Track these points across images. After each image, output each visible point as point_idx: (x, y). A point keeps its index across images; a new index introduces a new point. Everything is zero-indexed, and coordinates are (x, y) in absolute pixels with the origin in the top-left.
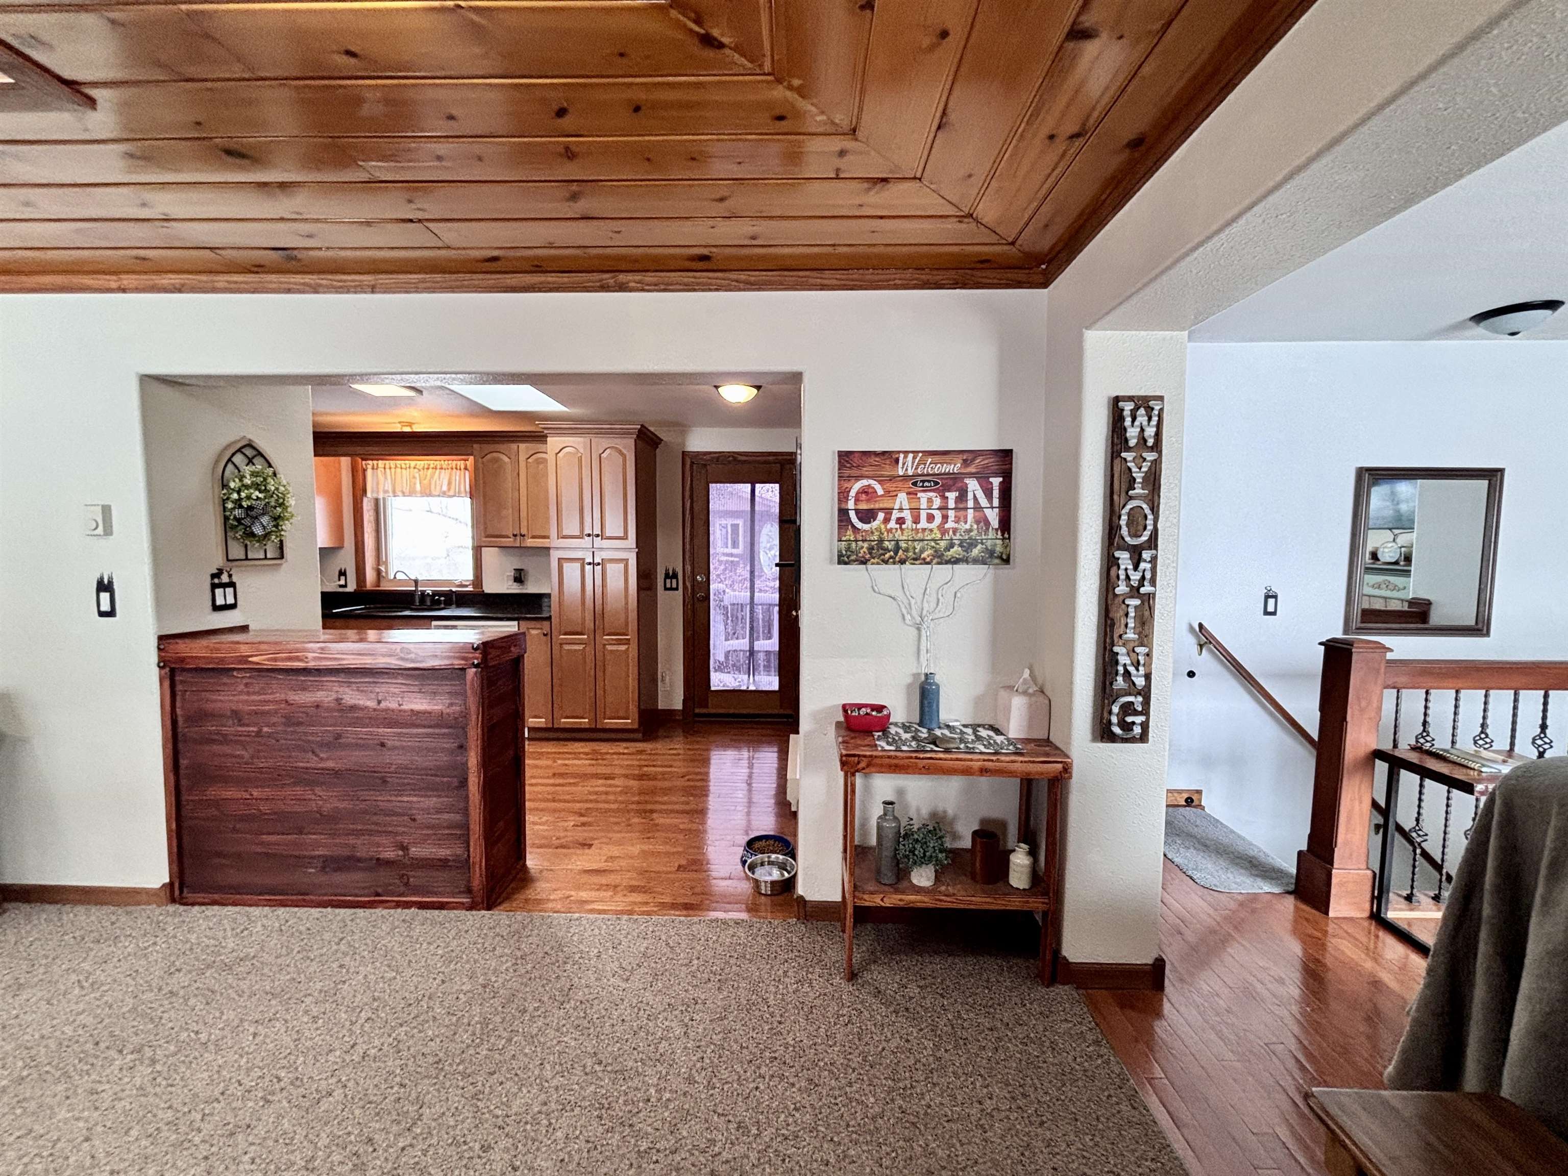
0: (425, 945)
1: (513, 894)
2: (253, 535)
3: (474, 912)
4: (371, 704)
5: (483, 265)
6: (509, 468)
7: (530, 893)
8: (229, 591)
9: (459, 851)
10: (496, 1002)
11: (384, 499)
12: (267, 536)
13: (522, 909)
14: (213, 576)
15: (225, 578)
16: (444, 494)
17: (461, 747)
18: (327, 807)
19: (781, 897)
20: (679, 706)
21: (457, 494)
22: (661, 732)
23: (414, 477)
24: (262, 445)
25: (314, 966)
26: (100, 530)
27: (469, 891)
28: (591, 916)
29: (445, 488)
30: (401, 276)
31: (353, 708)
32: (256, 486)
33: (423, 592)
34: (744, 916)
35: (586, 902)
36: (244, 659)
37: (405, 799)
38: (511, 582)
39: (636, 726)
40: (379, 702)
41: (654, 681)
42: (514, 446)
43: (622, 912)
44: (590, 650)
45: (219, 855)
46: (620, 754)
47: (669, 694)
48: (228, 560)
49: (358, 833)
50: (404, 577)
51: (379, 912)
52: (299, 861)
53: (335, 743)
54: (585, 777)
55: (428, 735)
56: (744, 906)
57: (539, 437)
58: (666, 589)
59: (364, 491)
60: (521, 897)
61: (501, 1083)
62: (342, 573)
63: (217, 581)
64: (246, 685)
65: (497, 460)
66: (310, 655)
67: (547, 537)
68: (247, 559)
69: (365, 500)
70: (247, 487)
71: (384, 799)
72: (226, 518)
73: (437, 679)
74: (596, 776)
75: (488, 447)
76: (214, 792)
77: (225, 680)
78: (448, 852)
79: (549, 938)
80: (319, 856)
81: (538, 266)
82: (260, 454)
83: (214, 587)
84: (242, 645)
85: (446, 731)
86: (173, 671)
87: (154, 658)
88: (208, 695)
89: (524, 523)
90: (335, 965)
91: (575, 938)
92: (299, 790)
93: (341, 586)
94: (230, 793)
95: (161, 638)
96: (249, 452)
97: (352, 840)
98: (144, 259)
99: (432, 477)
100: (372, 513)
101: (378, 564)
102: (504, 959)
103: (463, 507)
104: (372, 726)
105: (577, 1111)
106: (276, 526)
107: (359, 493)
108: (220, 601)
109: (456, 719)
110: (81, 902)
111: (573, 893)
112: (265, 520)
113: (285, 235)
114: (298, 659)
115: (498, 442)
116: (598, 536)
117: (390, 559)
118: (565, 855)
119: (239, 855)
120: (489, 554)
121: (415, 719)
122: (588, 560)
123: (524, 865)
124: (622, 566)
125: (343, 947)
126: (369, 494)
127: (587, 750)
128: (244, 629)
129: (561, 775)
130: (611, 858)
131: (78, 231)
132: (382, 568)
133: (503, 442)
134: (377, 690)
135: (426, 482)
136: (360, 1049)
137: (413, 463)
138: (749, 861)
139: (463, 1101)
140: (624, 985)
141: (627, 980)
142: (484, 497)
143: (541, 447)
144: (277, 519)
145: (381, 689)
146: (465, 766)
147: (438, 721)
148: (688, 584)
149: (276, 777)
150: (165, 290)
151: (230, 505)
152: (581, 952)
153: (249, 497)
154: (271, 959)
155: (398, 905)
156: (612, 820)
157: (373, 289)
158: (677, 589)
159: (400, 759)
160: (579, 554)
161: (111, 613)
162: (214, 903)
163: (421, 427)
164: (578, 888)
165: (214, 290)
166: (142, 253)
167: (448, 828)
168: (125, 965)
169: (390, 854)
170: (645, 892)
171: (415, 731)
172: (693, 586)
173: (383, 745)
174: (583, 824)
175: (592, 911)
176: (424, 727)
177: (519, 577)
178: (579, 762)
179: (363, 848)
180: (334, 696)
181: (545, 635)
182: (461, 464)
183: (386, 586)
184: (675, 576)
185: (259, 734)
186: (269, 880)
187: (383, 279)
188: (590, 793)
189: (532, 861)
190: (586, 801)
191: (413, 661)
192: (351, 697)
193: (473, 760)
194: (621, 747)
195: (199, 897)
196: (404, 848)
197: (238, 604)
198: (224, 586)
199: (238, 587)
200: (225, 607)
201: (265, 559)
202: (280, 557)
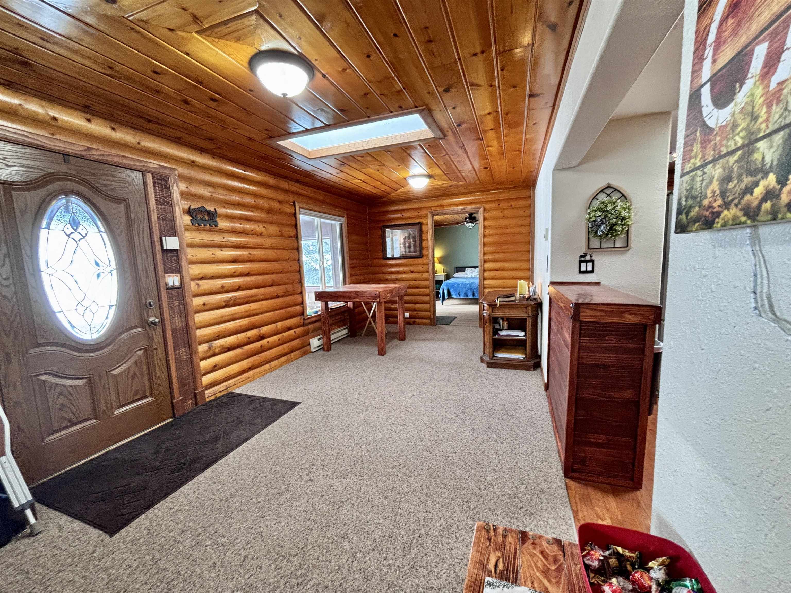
14: (581, 257)
15: (588, 258)
26: (547, 238)
48: (588, 248)
68: (601, 248)
72: (588, 228)
82: (617, 190)
83: (581, 262)
95: (551, 283)
96: (609, 191)
108: (583, 269)
128: (598, 284)
151: (588, 221)
161: (547, 271)
197: (595, 271)
198: (587, 262)
199: (595, 262)
200: (586, 272)
201: (614, 247)
202: (626, 245)
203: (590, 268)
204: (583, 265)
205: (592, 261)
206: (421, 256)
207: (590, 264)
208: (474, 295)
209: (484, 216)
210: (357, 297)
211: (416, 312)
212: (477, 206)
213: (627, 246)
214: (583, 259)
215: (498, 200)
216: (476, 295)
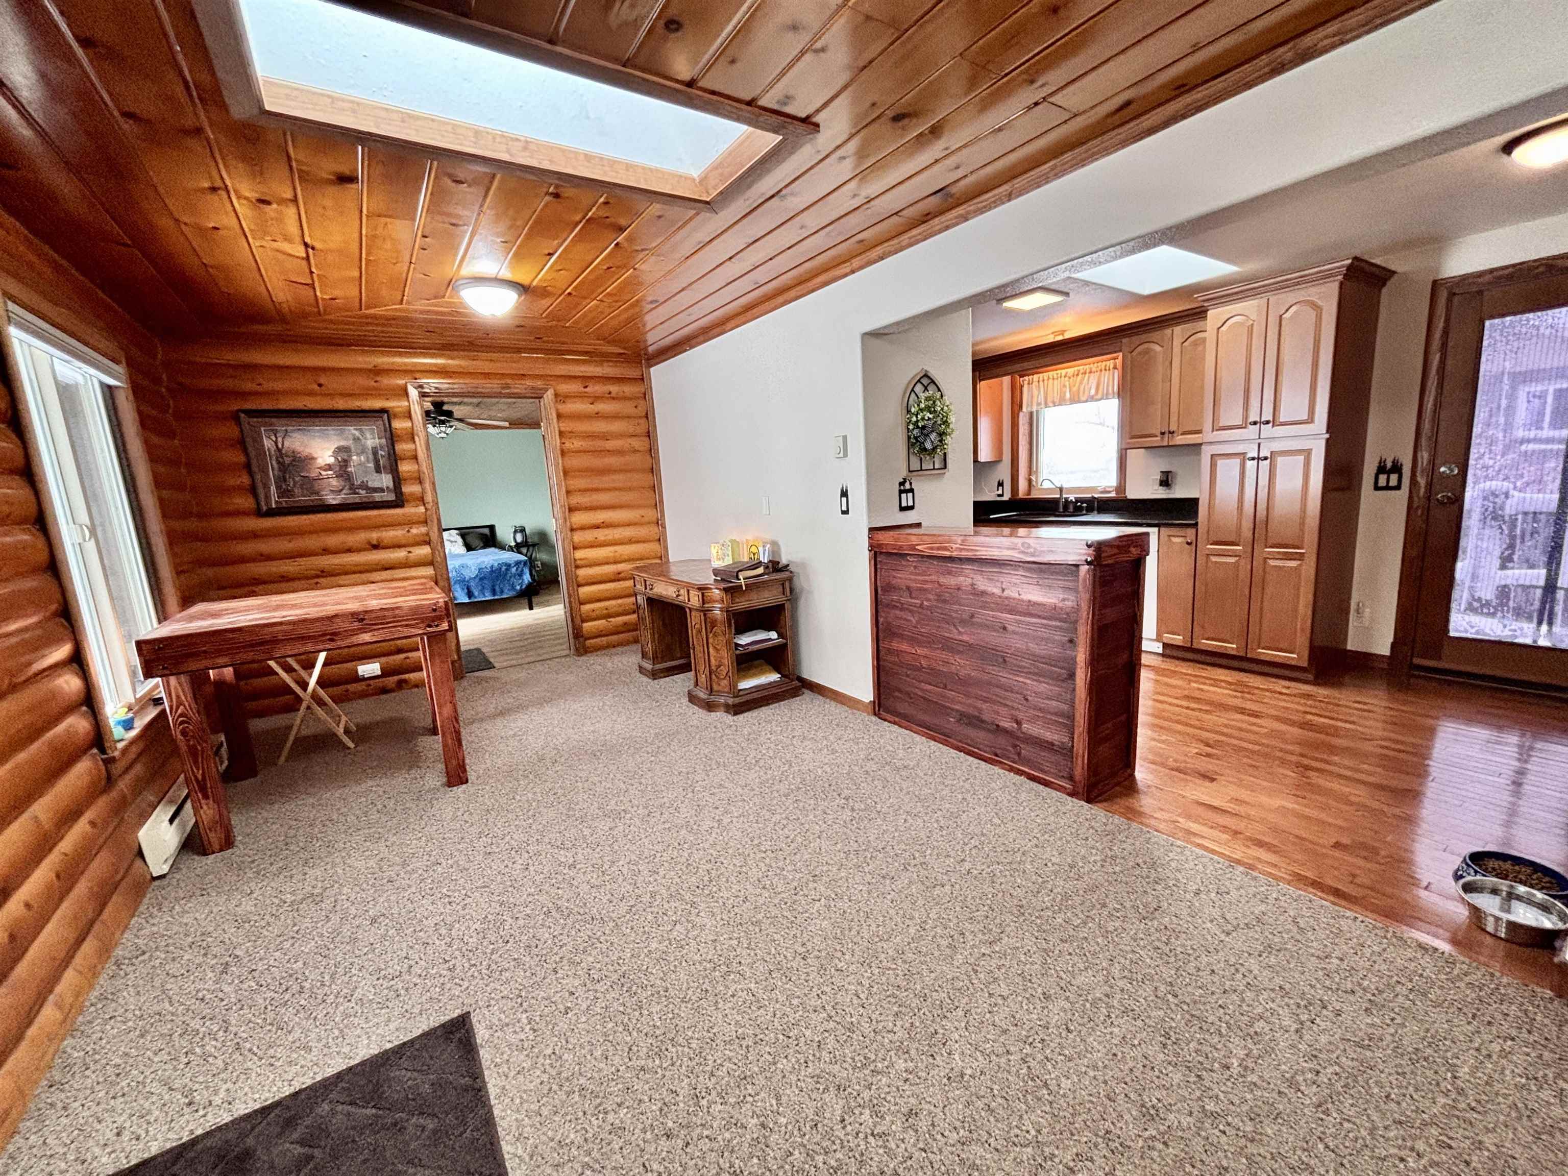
0: (1027, 810)
1: (1116, 797)
2: (925, 450)
3: (1075, 800)
4: (997, 591)
5: (1117, 117)
6: (1160, 359)
7: (1131, 802)
8: (910, 495)
9: (1066, 740)
10: (1080, 885)
11: (1037, 412)
12: (934, 449)
13: (1122, 814)
15: (907, 486)
16: (1092, 399)
17: (1071, 641)
18: (963, 673)
19: (1528, 951)
20: (1384, 648)
21: (1106, 397)
22: (1347, 679)
23: (1064, 386)
24: (933, 373)
25: (946, 791)
26: (841, 455)
27: (1071, 778)
28: (1197, 850)
29: (1093, 392)
30: (1032, 173)
31: (983, 593)
32: (928, 409)
33: (1066, 499)
34: (1445, 947)
35: (1195, 834)
36: (913, 547)
37: (1021, 679)
38: (1157, 486)
39: (1305, 664)
40: (1003, 590)
41: (1343, 610)
42: (1168, 331)
43: (1238, 862)
44: (1245, 565)
45: (900, 691)
46: (1275, 692)
47: (1367, 631)
49: (985, 700)
50: (1050, 486)
51: (997, 770)
52: (945, 711)
53: (969, 621)
54: (1225, 707)
55: (1045, 626)
56: (1448, 935)
57: (1199, 314)
58: (1377, 488)
59: (1021, 407)
60: (1123, 802)
61: (1070, 954)
62: (1000, 484)
63: (905, 489)
64: (915, 567)
65: (1147, 352)
66: (954, 546)
67: (1199, 432)
69: (1021, 414)
70: (922, 410)
71: (1005, 677)
72: (909, 438)
73: (1052, 573)
74: (1242, 711)
75: (1136, 340)
76: (895, 645)
77: (904, 563)
78: (1056, 737)
79: (1142, 852)
80: (957, 711)
81: (1181, 87)
82: (933, 382)
83: (901, 492)
84: (912, 538)
85: (1058, 624)
86: (875, 553)
87: (867, 545)
88: (894, 573)
89: (1174, 419)
90: (960, 796)
91: (1173, 864)
92: (944, 655)
93: (999, 496)
94: (905, 647)
95: (871, 530)
96: (925, 381)
97: (979, 704)
98: (862, 241)
99: (1081, 383)
100: (1027, 427)
101: (1030, 474)
102: (1094, 851)
103: (1110, 409)
104: (998, 611)
105: (1139, 1023)
106: (941, 441)
107: (1016, 408)
108: (904, 504)
109: (1067, 614)
110: (834, 700)
111: (1180, 820)
112: (933, 436)
113: (939, 177)
114: (946, 549)
115: (1149, 331)
116: (1267, 422)
117: (1041, 469)
118: (1182, 780)
119: (908, 694)
120: (1135, 456)
121: (1030, 610)
122: (1250, 455)
123: (1132, 776)
124: (1301, 458)
125: (967, 786)
126: (1024, 409)
127: (1229, 679)
128: (919, 525)
129: (1198, 700)
130: (1237, 801)
131: (828, 234)
132: (1033, 478)
133: (1155, 330)
134: (1002, 579)
135: (1075, 389)
136: (967, 865)
137: (1063, 372)
138: (1469, 878)
139: (1035, 949)
140: (1223, 937)
141: (1228, 934)
142: (1132, 395)
143: (1199, 325)
144: (942, 434)
145: (1004, 579)
146: (1074, 659)
147: (1051, 613)
148: (1422, 481)
149: (930, 641)
150: (875, 262)
151: (911, 427)
152: (1178, 880)
153: (923, 419)
154: (921, 774)
155: (1011, 769)
156: (1245, 760)
157: (1010, 197)
158: (1398, 487)
159: (1018, 644)
160: (1239, 448)
161: (845, 512)
162: (895, 723)
163: (1073, 333)
164: (1189, 817)
165: (902, 249)
166: (860, 237)
167: (1056, 714)
168: (848, 745)
169: (1007, 724)
170: (1274, 852)
171: (1028, 619)
172: (1430, 485)
173: (1005, 628)
174: (1208, 755)
175: (1199, 846)
176: (1039, 617)
177: (1166, 481)
178: (1219, 690)
179: (987, 712)
180: (970, 581)
181: (1188, 543)
182: (1111, 364)
183: (1035, 495)
184: (1397, 468)
185: (921, 606)
186: (926, 718)
187: (1018, 182)
188: (1226, 726)
189: (1140, 774)
190: (1217, 732)
191: (1033, 555)
192: (982, 584)
193: (1081, 656)
194: (1280, 685)
195: (888, 717)
196: (1019, 723)
197: (915, 505)
198: (907, 491)
199: (915, 492)
200: (907, 508)
201: (933, 469)
202: (944, 467)
203: (910, 502)
204: (904, 497)
205: (912, 491)
206: (399, 502)
208: (470, 594)
209: (557, 410)
210: (363, 630)
211: (402, 656)
212: (539, 383)
214: (902, 488)
215: (584, 377)
216: (476, 593)
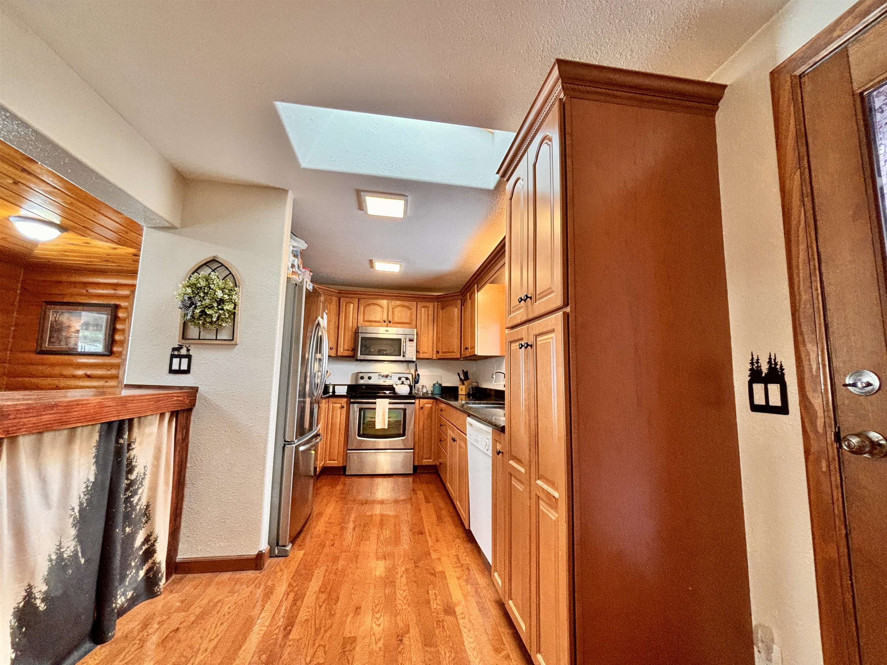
14: (174, 349)
15: (184, 352)
48: (183, 338)
58: (755, 408)
68: (199, 339)
82: (223, 265)
83: (173, 356)
108: (175, 367)
116: (531, 297)
122: (524, 341)
128: (194, 388)
158: (784, 411)
181: (502, 454)
184: (776, 376)
197: (192, 371)
198: (181, 357)
199: (193, 359)
200: (180, 372)
201: (216, 339)
202: (231, 339)
203: (184, 367)
204: (176, 361)
205: (189, 357)
207: (185, 361)
213: (233, 340)
214: (176, 353)
